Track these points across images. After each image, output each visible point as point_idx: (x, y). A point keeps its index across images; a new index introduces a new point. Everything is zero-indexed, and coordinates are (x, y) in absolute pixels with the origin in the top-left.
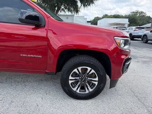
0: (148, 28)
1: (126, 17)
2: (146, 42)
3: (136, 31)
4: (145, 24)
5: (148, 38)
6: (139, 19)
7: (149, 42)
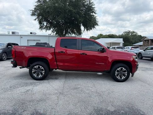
0: (140, 46)
1: (120, 37)
2: (141, 58)
3: (132, 50)
4: (138, 43)
5: (143, 56)
6: (131, 38)
7: (143, 58)
